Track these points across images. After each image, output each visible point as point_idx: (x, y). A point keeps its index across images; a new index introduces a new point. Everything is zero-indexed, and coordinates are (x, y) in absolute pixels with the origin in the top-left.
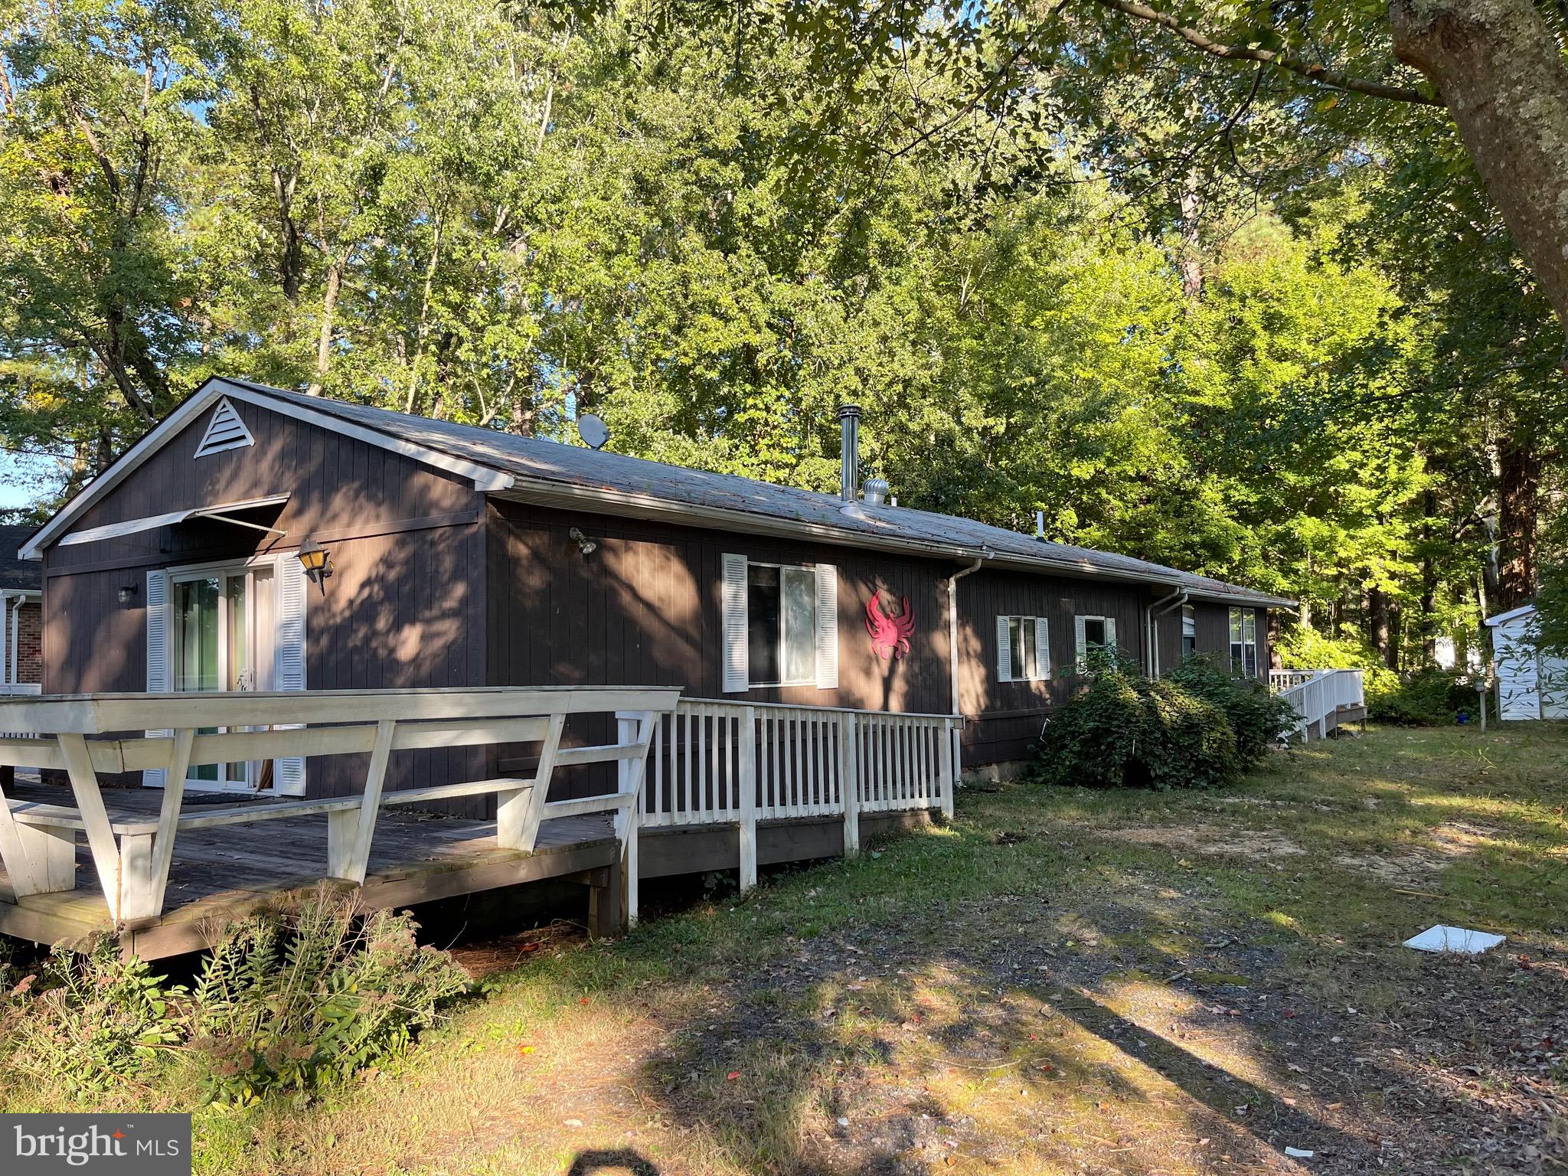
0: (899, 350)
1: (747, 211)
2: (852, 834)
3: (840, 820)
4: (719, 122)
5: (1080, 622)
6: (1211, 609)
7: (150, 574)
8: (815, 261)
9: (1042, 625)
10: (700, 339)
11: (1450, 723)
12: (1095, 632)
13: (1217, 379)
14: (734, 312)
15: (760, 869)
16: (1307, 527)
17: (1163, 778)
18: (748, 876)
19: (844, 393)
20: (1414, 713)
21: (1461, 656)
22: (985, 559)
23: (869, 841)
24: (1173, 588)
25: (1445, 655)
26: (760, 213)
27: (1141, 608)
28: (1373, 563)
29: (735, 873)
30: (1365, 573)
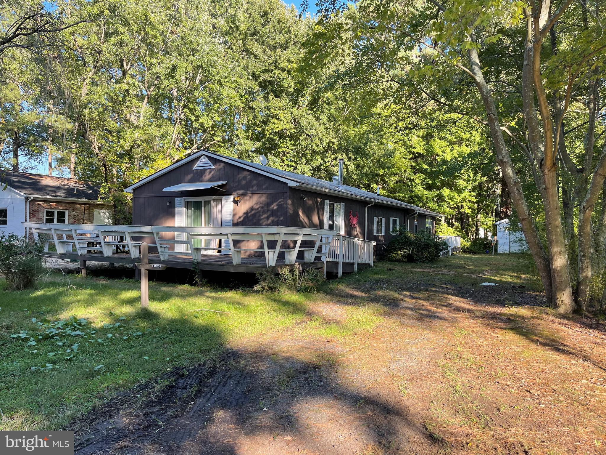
0: (331, 133)
1: (287, 85)
2: (356, 267)
3: (353, 264)
4: (282, 58)
5: (391, 219)
6: (422, 216)
7: (176, 198)
8: (304, 101)
9: (383, 219)
10: (273, 127)
11: (484, 253)
12: (395, 222)
13: (422, 144)
14: (283, 118)
15: (343, 273)
16: (446, 192)
17: (418, 260)
18: (340, 274)
19: (315, 145)
20: (474, 250)
21: (486, 234)
22: (375, 202)
23: (359, 269)
24: (414, 210)
25: (482, 234)
26: (291, 87)
27: (405, 216)
28: (464, 204)
29: (337, 273)
30: (462, 207)
